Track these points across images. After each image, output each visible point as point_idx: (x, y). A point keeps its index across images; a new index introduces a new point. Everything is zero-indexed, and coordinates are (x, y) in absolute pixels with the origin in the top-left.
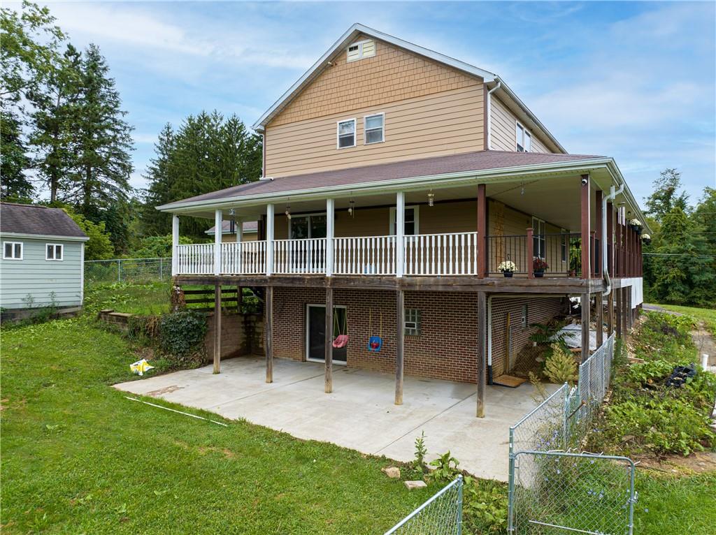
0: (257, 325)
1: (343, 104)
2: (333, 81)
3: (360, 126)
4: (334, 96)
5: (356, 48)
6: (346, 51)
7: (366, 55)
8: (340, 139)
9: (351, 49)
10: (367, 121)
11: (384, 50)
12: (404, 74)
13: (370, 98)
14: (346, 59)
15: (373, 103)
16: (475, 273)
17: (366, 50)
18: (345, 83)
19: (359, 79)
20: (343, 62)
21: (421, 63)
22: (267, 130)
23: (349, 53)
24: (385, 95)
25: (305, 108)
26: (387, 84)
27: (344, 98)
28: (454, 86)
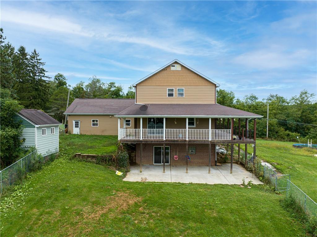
0: (131, 154)
1: (169, 83)
2: (165, 75)
3: (176, 91)
4: (165, 80)
5: (174, 66)
6: (170, 66)
7: (177, 69)
8: (168, 94)
9: (172, 66)
10: (178, 90)
11: (184, 69)
12: (191, 78)
13: (179, 83)
14: (170, 69)
15: (180, 85)
16: (230, 139)
17: (177, 68)
18: (170, 76)
19: (175, 76)
20: (169, 70)
21: (196, 76)
22: (137, 86)
23: (172, 67)
24: (184, 83)
25: (154, 81)
26: (185, 80)
27: (170, 81)
28: (206, 85)
